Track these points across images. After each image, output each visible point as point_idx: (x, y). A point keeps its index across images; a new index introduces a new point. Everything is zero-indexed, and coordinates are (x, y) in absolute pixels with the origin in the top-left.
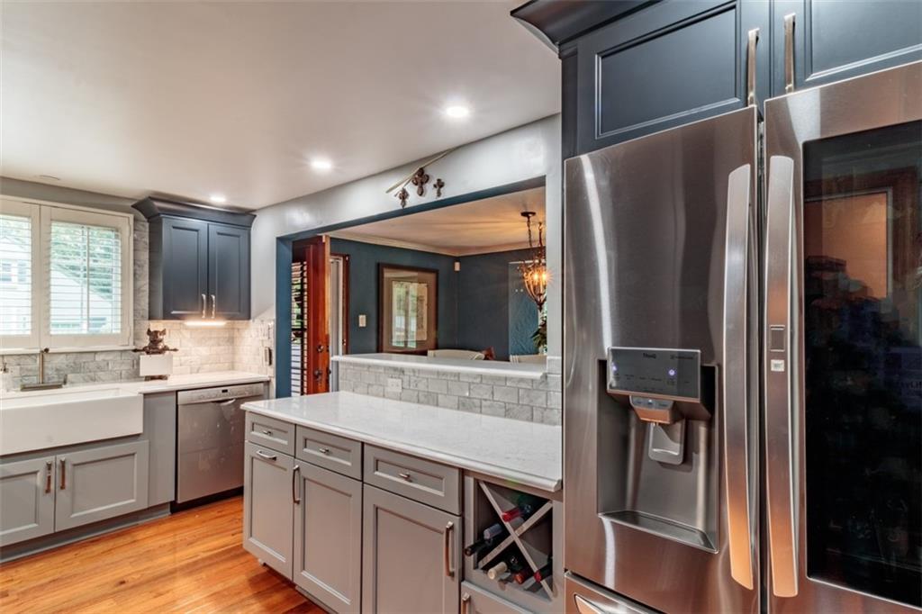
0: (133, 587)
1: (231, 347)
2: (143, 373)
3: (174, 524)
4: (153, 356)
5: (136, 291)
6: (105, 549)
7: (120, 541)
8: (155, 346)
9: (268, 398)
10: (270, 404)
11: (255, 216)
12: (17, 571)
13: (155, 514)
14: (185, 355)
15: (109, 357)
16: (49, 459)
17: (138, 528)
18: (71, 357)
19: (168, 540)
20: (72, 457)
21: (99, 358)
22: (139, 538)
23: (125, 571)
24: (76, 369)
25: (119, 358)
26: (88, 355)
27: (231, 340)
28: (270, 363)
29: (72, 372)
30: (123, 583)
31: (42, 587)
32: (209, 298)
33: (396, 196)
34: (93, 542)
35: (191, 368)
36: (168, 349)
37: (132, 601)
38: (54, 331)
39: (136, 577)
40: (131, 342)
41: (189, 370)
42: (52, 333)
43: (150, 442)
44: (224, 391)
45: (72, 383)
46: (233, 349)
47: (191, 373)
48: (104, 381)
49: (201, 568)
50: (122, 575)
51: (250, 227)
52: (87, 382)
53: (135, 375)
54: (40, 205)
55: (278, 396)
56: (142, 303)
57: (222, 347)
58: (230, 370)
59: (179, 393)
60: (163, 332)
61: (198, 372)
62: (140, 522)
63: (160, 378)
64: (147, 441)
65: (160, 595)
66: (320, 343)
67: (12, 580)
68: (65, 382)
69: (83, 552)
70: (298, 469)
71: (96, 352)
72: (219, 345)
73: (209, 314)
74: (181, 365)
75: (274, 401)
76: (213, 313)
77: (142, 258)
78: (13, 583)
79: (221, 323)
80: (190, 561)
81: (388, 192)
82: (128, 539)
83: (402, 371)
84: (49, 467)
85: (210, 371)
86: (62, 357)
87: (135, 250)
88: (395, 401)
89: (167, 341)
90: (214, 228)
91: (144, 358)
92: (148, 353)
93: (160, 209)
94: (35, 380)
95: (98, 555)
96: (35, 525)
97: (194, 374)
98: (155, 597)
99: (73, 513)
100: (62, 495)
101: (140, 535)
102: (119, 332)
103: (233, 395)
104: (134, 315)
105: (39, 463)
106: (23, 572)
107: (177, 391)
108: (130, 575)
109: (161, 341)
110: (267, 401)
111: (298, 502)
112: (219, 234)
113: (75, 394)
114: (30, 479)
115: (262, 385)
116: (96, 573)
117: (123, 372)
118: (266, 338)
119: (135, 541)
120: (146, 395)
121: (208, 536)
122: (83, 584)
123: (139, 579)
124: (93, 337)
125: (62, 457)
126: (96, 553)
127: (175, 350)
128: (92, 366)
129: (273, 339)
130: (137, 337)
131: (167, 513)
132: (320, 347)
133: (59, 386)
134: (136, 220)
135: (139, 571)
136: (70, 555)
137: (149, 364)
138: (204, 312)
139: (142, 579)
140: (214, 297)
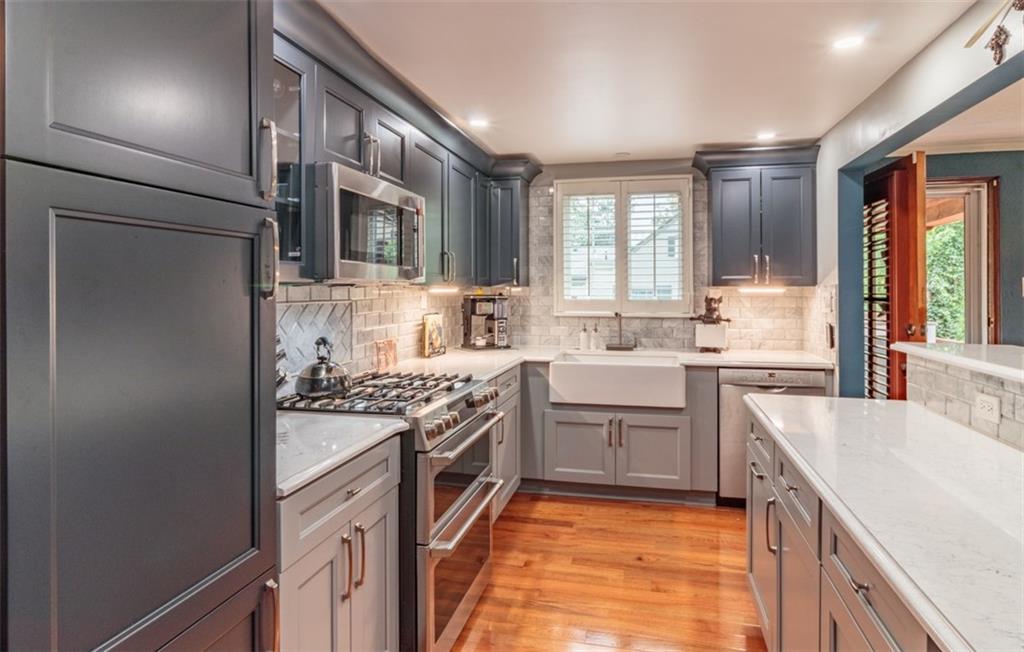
0: (644, 568)
1: (799, 321)
2: (700, 343)
3: (712, 518)
4: (708, 326)
5: (696, 256)
6: (648, 518)
7: (663, 516)
8: (710, 317)
9: (832, 395)
10: (831, 403)
11: (820, 146)
12: (588, 509)
13: (702, 500)
14: (746, 328)
15: (674, 324)
16: (610, 415)
17: (683, 508)
18: (645, 322)
19: (697, 533)
20: (629, 418)
21: (666, 324)
22: (677, 519)
23: (648, 548)
24: (648, 333)
25: (682, 326)
26: (656, 322)
27: (800, 312)
28: (832, 345)
29: (646, 336)
30: (640, 559)
31: (592, 530)
32: (762, 259)
33: (986, 47)
34: (644, 506)
35: (752, 343)
36: (721, 320)
37: (635, 583)
38: (632, 297)
39: (652, 559)
40: (692, 311)
41: (749, 345)
42: (630, 298)
43: (691, 419)
44: (771, 375)
45: (645, 347)
46: (802, 323)
47: (752, 348)
48: (669, 348)
49: (707, 582)
50: (644, 551)
51: (815, 163)
52: (656, 347)
53: (692, 346)
54: (620, 181)
55: (842, 395)
56: (702, 268)
57: (789, 320)
58: (797, 349)
59: (720, 370)
60: (720, 300)
61: (759, 347)
62: (687, 503)
63: (715, 350)
64: (689, 418)
65: (658, 590)
66: (911, 322)
67: (581, 515)
68: (635, 346)
69: (632, 512)
70: (773, 503)
71: (663, 319)
72: (784, 317)
73: (762, 280)
74: (741, 338)
75: (837, 400)
76: (767, 277)
77: (701, 219)
78: (581, 518)
79: (779, 290)
80: (702, 568)
81: (969, 44)
82: (669, 516)
83: (1001, 383)
84: (611, 422)
85: (773, 349)
86: (638, 321)
87: (694, 212)
88: (988, 439)
89: (723, 310)
90: (769, 172)
91: (700, 327)
92: (705, 322)
93: (710, 162)
94: (616, 342)
95: (640, 522)
96: (601, 472)
97: (756, 351)
98: (653, 590)
99: (628, 472)
100: (621, 452)
101: (681, 516)
102: (680, 298)
103: (782, 381)
104: (694, 282)
105: (604, 417)
106: (591, 511)
107: (719, 367)
108: (649, 554)
109: (715, 310)
110: (829, 398)
111: (774, 551)
112: (774, 179)
113: (644, 358)
114: (598, 429)
115: (823, 373)
116: (629, 538)
117: (686, 341)
118: (828, 310)
119: (672, 521)
120: (688, 367)
121: (735, 548)
122: (615, 543)
123: (652, 563)
124: (660, 303)
125: (620, 416)
126: (640, 519)
127: (728, 320)
128: (660, 331)
129: (835, 313)
130: (696, 304)
131: (711, 504)
132: (910, 328)
133: (630, 349)
134: (695, 180)
135: (656, 555)
136: (623, 511)
137: (705, 335)
138: (756, 276)
139: (654, 565)
140: (767, 258)
